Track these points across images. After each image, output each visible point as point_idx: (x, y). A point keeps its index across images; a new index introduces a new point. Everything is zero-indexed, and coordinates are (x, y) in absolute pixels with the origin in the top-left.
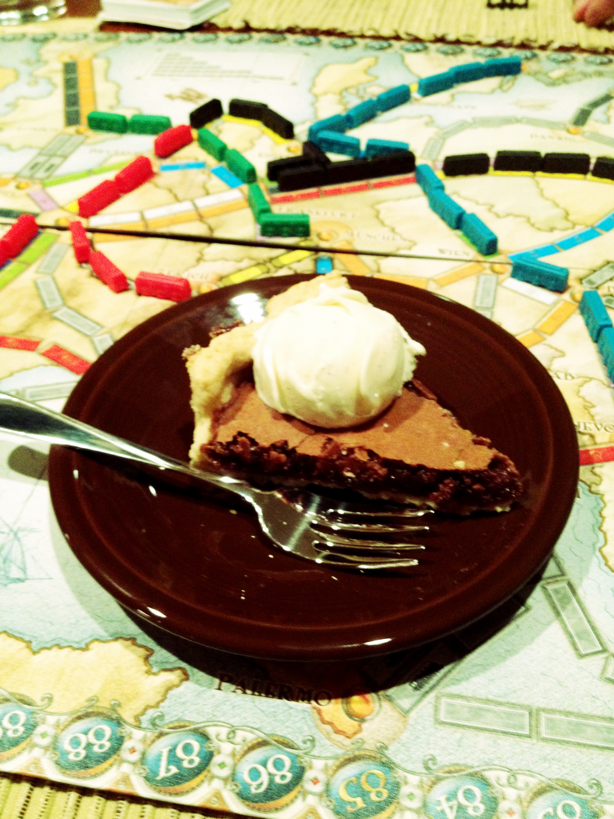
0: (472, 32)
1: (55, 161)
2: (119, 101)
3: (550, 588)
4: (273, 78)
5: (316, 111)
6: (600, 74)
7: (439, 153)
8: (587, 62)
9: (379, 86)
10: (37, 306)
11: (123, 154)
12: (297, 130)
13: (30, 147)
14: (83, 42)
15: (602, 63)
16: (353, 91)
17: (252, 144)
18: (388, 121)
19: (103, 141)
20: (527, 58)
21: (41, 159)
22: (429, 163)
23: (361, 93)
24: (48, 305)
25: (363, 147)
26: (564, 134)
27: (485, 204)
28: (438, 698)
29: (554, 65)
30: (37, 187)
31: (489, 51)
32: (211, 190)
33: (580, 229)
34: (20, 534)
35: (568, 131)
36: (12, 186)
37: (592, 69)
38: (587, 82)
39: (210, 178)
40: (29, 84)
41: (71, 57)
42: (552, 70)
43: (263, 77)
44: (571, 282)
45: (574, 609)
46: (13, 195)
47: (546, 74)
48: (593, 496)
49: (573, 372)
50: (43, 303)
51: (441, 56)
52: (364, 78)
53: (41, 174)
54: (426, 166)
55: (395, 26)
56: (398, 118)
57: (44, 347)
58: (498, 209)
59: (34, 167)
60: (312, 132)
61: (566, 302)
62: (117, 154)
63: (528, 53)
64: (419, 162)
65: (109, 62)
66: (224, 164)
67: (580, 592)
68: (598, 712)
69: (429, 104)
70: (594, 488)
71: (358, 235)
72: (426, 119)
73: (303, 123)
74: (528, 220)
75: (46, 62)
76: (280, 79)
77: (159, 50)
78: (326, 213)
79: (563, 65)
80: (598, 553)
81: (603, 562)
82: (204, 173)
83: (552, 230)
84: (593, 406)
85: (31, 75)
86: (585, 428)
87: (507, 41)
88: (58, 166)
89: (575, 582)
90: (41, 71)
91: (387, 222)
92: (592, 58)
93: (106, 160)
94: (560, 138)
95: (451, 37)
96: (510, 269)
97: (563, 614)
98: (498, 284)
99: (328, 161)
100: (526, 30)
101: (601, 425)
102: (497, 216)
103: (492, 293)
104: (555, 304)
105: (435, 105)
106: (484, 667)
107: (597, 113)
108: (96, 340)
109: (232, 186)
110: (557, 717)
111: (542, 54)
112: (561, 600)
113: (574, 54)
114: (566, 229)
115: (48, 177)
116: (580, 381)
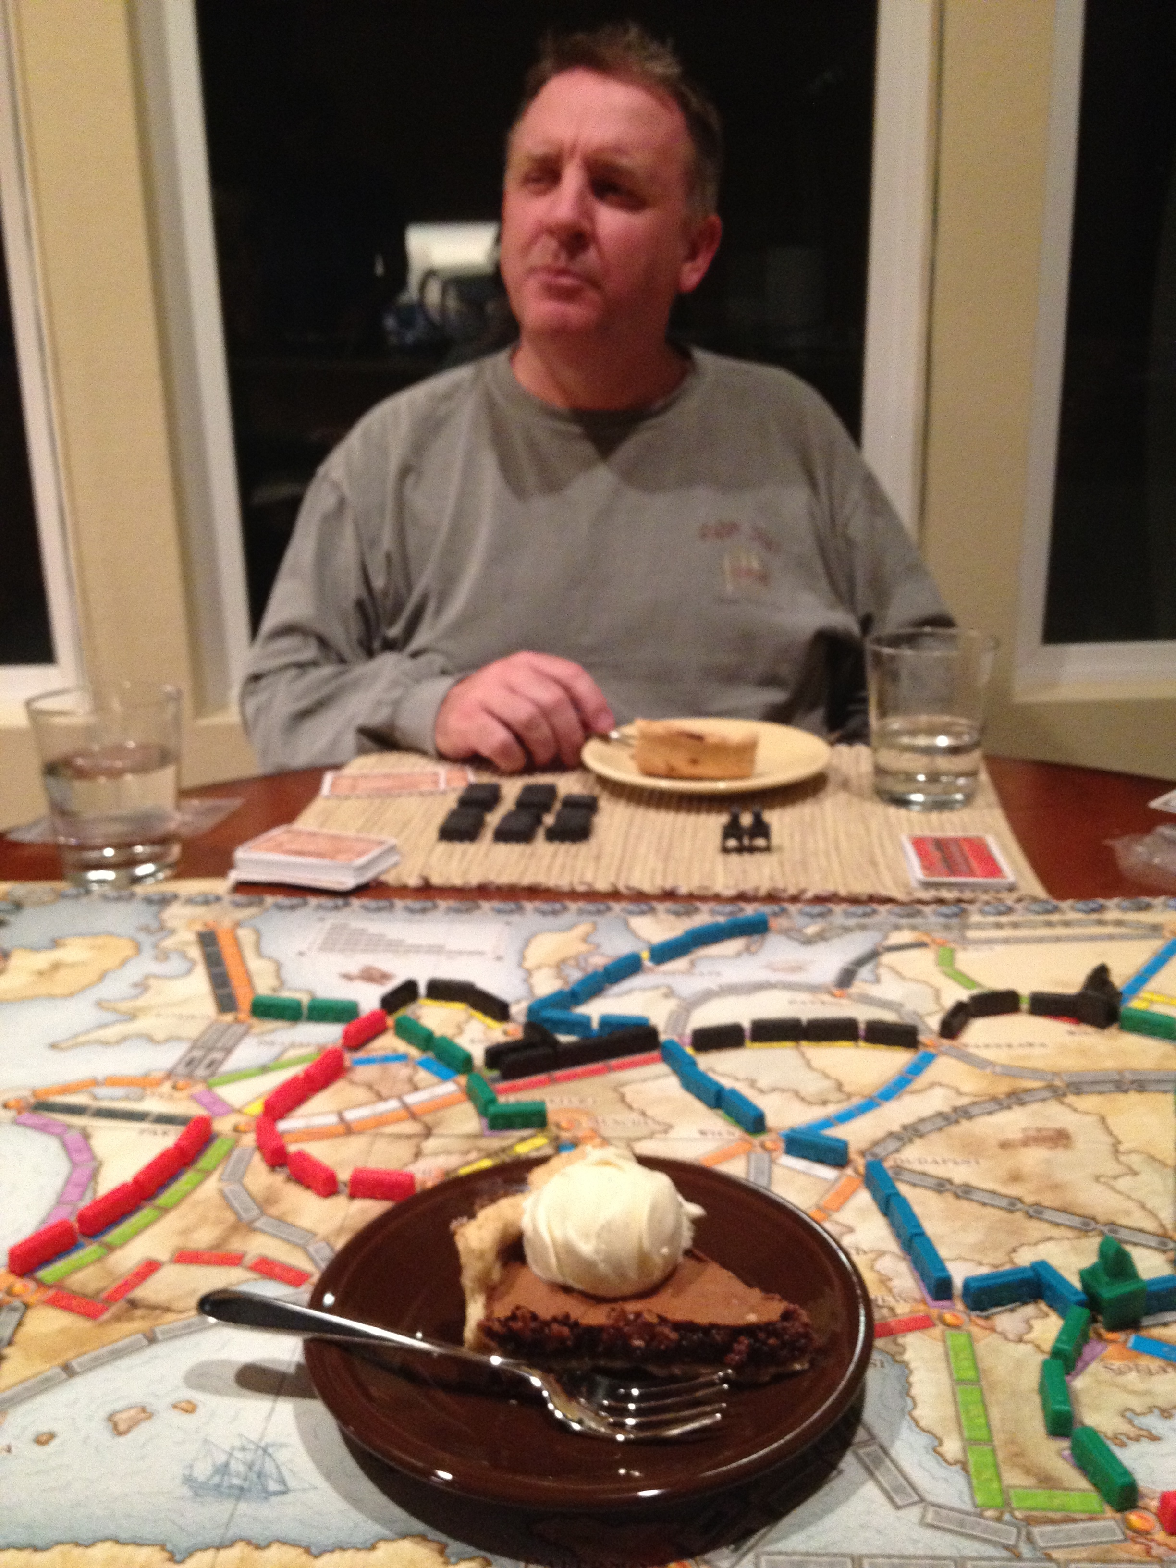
0: (707, 883)
1: (217, 1055)
2: (282, 983)
3: (861, 1452)
4: (472, 953)
5: (531, 989)
6: (863, 928)
7: (685, 1025)
8: (847, 914)
9: (603, 955)
10: (230, 1217)
11: (301, 1045)
12: (514, 1010)
13: (179, 1039)
14: (216, 907)
15: (865, 915)
16: (572, 962)
17: (460, 1030)
18: (620, 995)
19: (273, 1031)
20: (775, 914)
21: (197, 1054)
22: (675, 1038)
23: (583, 964)
24: (244, 1215)
25: (595, 1024)
26: (827, 998)
27: (747, 1079)
28: (757, 1557)
29: (807, 920)
30: (199, 1088)
31: (729, 908)
32: (420, 1085)
33: (856, 1101)
34: (270, 1450)
35: (832, 995)
36: (166, 1087)
37: (852, 922)
38: (848, 937)
39: (416, 1072)
40: (156, 958)
41: (206, 924)
42: (807, 926)
43: (460, 953)
44: (853, 1155)
45: (888, 1470)
46: (171, 1098)
47: (799, 931)
48: (897, 1366)
49: (865, 1246)
50: (236, 1213)
51: (672, 918)
52: (583, 948)
53: (201, 1072)
54: (671, 1042)
55: (612, 879)
56: (630, 991)
57: (250, 1259)
58: (763, 1083)
59: (191, 1063)
60: (532, 1011)
61: (849, 1177)
62: (293, 1045)
63: (775, 908)
64: (663, 1037)
65: (258, 933)
66: (430, 1054)
67: (893, 1452)
68: (921, 1552)
69: (665, 973)
70: (898, 1358)
71: (604, 1122)
72: (664, 990)
73: (518, 1001)
74: (797, 1094)
75: (173, 932)
76: (481, 953)
77: (321, 919)
78: (562, 1101)
79: (819, 920)
80: (908, 1418)
81: (913, 1424)
82: (407, 1066)
83: (825, 1103)
84: (890, 1280)
85: (156, 946)
86: (884, 1300)
87: (751, 893)
88: (221, 1062)
89: (886, 1444)
90: (169, 943)
91: (635, 1106)
92: (853, 909)
93: (282, 1053)
94: (823, 1003)
95: (683, 890)
96: (782, 1145)
97: (877, 1474)
98: (772, 1161)
99: (556, 1043)
100: (772, 878)
101: (900, 1296)
102: (761, 1091)
103: (766, 1172)
104: (837, 1180)
105: (673, 973)
106: (802, 1526)
107: (865, 972)
108: (311, 1249)
109: (445, 1079)
110: (880, 1560)
111: (793, 908)
112: (873, 1461)
113: (831, 906)
114: (839, 1102)
115: (213, 1075)
116: (872, 1256)
